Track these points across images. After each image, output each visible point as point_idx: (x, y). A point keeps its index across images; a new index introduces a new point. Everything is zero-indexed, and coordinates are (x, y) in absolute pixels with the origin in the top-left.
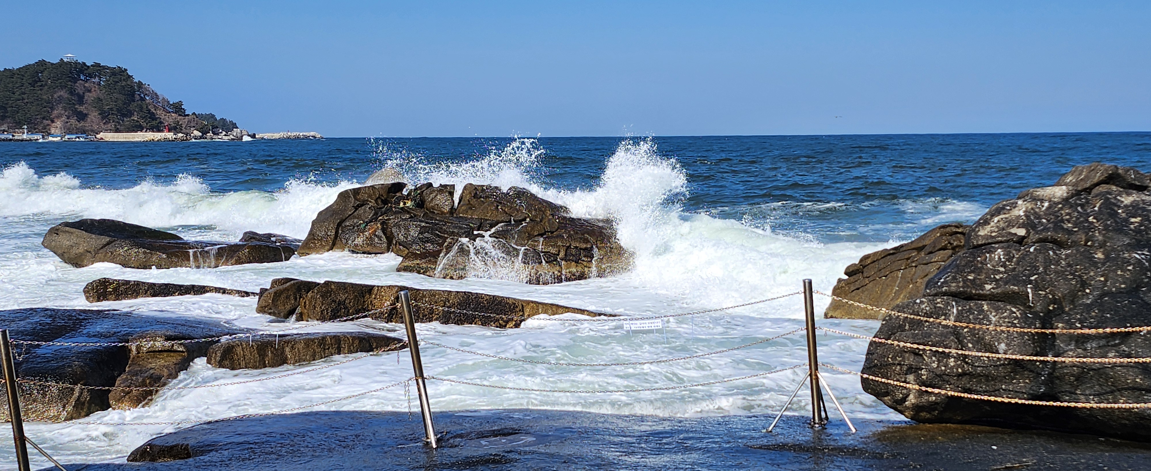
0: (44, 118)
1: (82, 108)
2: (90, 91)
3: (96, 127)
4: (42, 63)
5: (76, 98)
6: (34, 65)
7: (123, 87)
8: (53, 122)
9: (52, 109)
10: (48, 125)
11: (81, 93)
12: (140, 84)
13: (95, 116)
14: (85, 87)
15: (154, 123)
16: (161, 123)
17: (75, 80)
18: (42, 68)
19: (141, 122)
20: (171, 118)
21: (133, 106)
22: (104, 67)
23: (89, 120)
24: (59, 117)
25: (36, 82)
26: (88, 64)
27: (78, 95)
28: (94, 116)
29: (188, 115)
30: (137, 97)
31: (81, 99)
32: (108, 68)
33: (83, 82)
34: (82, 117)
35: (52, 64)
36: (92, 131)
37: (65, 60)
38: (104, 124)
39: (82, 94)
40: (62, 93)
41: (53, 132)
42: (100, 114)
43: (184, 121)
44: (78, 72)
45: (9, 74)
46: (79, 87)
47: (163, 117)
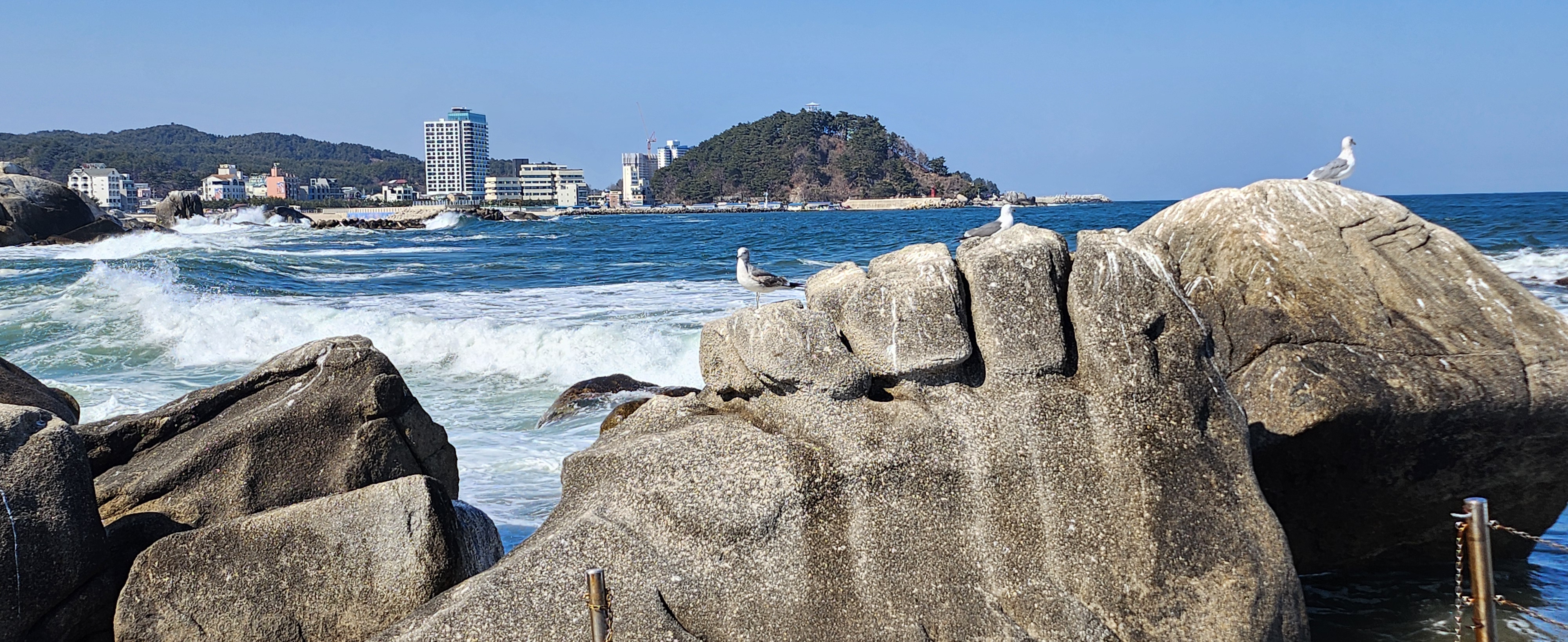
0: (782, 183)
1: (824, 169)
2: (834, 148)
3: (840, 193)
4: (781, 115)
5: (818, 157)
6: (772, 118)
7: (875, 141)
8: (792, 187)
9: (792, 171)
10: (787, 191)
12: (894, 137)
13: (840, 179)
14: (829, 143)
15: (910, 185)
16: (918, 185)
17: (818, 135)
18: (781, 121)
19: (895, 184)
20: (929, 180)
21: (887, 164)
22: (852, 117)
23: (833, 184)
24: (799, 180)
25: (774, 138)
26: (833, 114)
27: (821, 152)
29: (950, 175)
30: (890, 154)
31: (825, 158)
32: (856, 118)
33: (827, 137)
34: (825, 180)
35: (792, 116)
36: (837, 197)
37: (808, 110)
38: (851, 188)
39: (825, 151)
40: (803, 151)
41: (791, 200)
42: (846, 176)
43: (946, 182)
44: (822, 124)
45: (744, 129)
46: (823, 142)
47: (920, 178)
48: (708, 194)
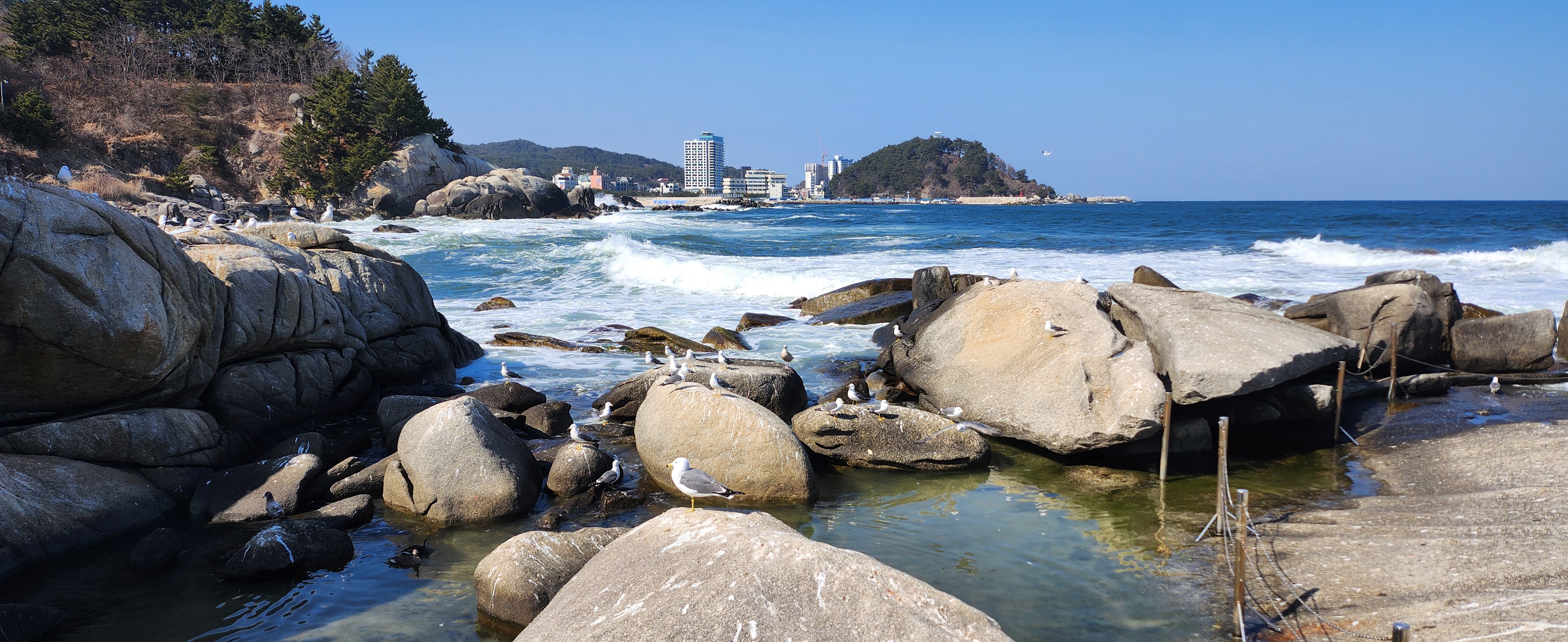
0: (916, 185)
1: (944, 177)
2: (952, 162)
3: (955, 193)
4: (917, 140)
5: (941, 168)
6: (910, 141)
7: (979, 158)
8: (923, 188)
9: (923, 177)
10: (920, 191)
11: (945, 163)
12: (992, 155)
13: (955, 183)
14: (948, 159)
15: (1002, 188)
16: (1008, 188)
17: (941, 153)
18: (917, 144)
19: (992, 188)
20: (1015, 185)
21: (987, 174)
22: (965, 142)
23: (950, 187)
24: (928, 184)
25: (912, 155)
26: (952, 140)
27: (943, 165)
28: (954, 183)
29: (1029, 182)
30: (990, 167)
31: (945, 169)
32: (968, 143)
33: (947, 155)
34: (945, 184)
35: (924, 140)
36: (953, 196)
37: (935, 137)
38: (962, 189)
39: (945, 165)
40: (931, 164)
41: (922, 196)
42: (959, 181)
43: (1027, 187)
44: (943, 146)
45: (892, 149)
46: (944, 159)
47: (1009, 183)
48: (867, 192)
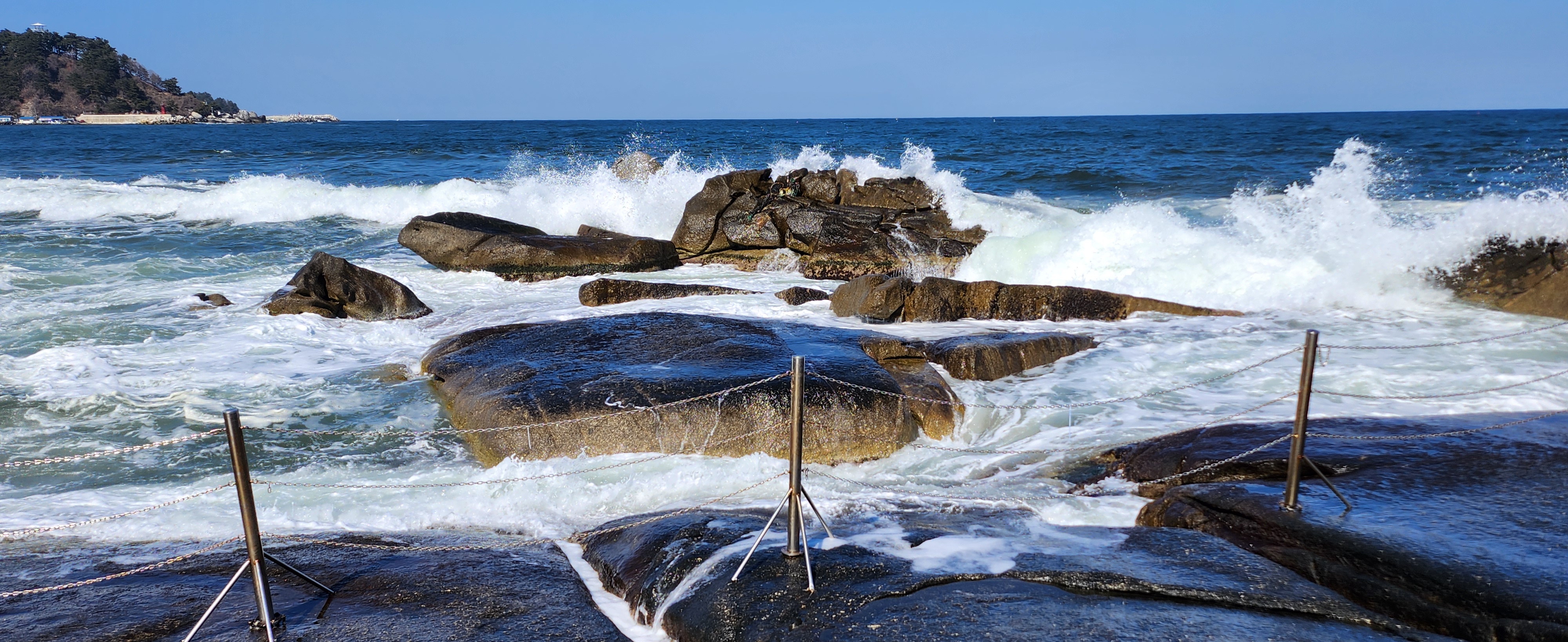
0: (11, 98)
1: (56, 86)
2: (64, 66)
3: (74, 108)
5: (48, 74)
7: (105, 62)
9: (21, 86)
10: (17, 106)
11: (55, 67)
12: (125, 58)
13: (73, 96)
14: (58, 61)
15: (144, 103)
16: (152, 103)
17: (47, 54)
18: (5, 40)
19: (129, 102)
20: (163, 98)
21: (118, 83)
22: (81, 39)
23: (65, 100)
26: (61, 34)
27: (51, 70)
28: (71, 95)
29: (183, 94)
30: (122, 74)
31: (55, 75)
32: (86, 39)
33: (56, 56)
34: (57, 96)
35: (18, 35)
36: (71, 112)
37: (33, 30)
38: (84, 104)
39: (55, 69)
40: (32, 69)
41: (23, 113)
42: (79, 93)
43: (180, 101)
44: (50, 44)
46: (52, 61)
47: (154, 97)
